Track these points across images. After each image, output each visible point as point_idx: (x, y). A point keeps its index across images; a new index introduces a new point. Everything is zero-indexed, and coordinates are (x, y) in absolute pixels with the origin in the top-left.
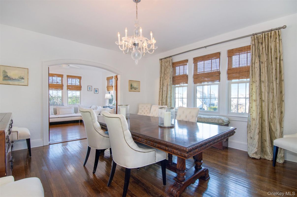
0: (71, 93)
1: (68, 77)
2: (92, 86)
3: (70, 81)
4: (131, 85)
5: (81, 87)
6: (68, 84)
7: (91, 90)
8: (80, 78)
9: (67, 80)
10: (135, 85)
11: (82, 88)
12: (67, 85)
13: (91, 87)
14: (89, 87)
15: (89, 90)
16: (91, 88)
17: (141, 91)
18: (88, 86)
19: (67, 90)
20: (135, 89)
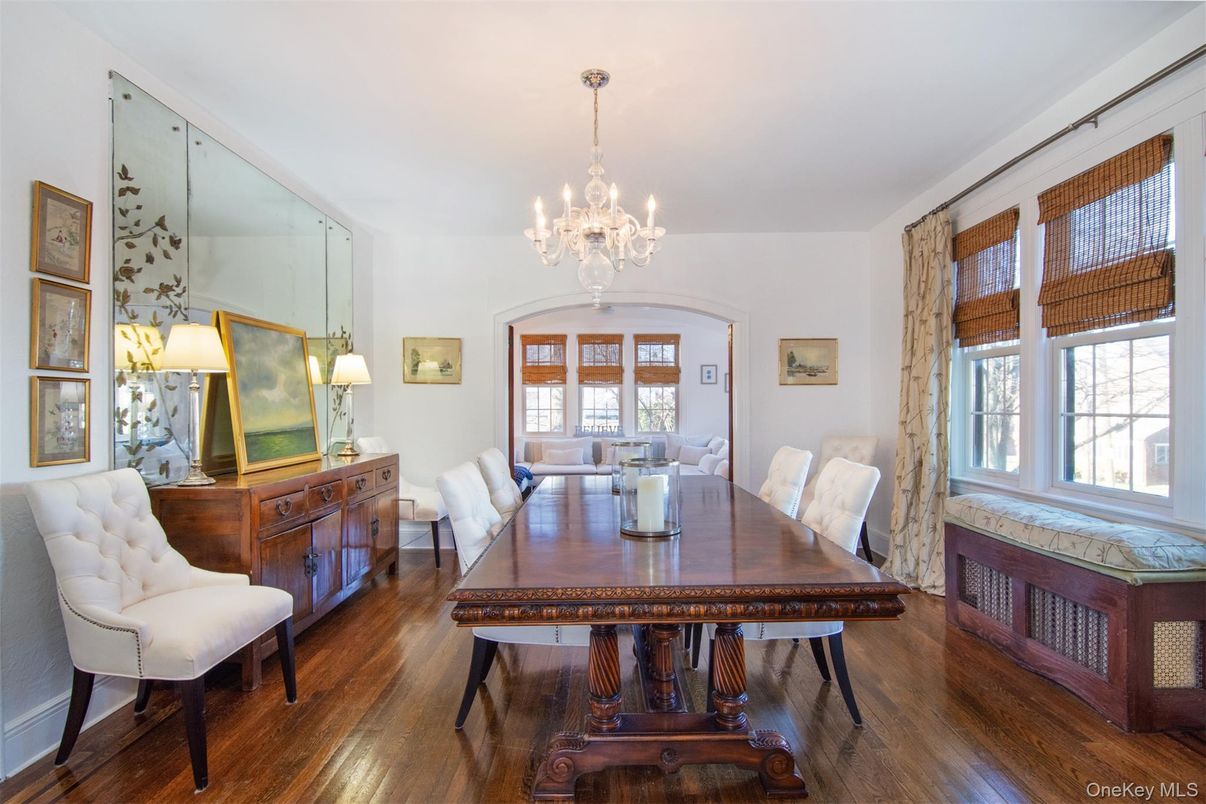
0: (649, 394)
1: (640, 339)
2: (716, 366)
3: (645, 353)
4: (791, 359)
5: (680, 371)
6: (639, 365)
7: (714, 381)
8: (674, 339)
9: (636, 350)
10: (810, 357)
11: (683, 376)
12: (636, 367)
13: (713, 369)
14: (706, 369)
15: (705, 380)
16: (713, 374)
17: (841, 378)
18: (702, 366)
19: (636, 382)
20: (812, 372)
